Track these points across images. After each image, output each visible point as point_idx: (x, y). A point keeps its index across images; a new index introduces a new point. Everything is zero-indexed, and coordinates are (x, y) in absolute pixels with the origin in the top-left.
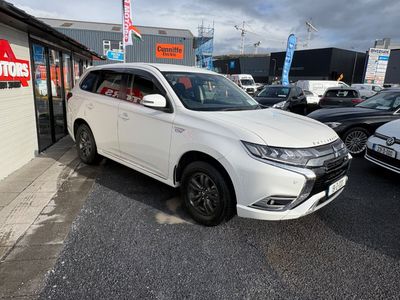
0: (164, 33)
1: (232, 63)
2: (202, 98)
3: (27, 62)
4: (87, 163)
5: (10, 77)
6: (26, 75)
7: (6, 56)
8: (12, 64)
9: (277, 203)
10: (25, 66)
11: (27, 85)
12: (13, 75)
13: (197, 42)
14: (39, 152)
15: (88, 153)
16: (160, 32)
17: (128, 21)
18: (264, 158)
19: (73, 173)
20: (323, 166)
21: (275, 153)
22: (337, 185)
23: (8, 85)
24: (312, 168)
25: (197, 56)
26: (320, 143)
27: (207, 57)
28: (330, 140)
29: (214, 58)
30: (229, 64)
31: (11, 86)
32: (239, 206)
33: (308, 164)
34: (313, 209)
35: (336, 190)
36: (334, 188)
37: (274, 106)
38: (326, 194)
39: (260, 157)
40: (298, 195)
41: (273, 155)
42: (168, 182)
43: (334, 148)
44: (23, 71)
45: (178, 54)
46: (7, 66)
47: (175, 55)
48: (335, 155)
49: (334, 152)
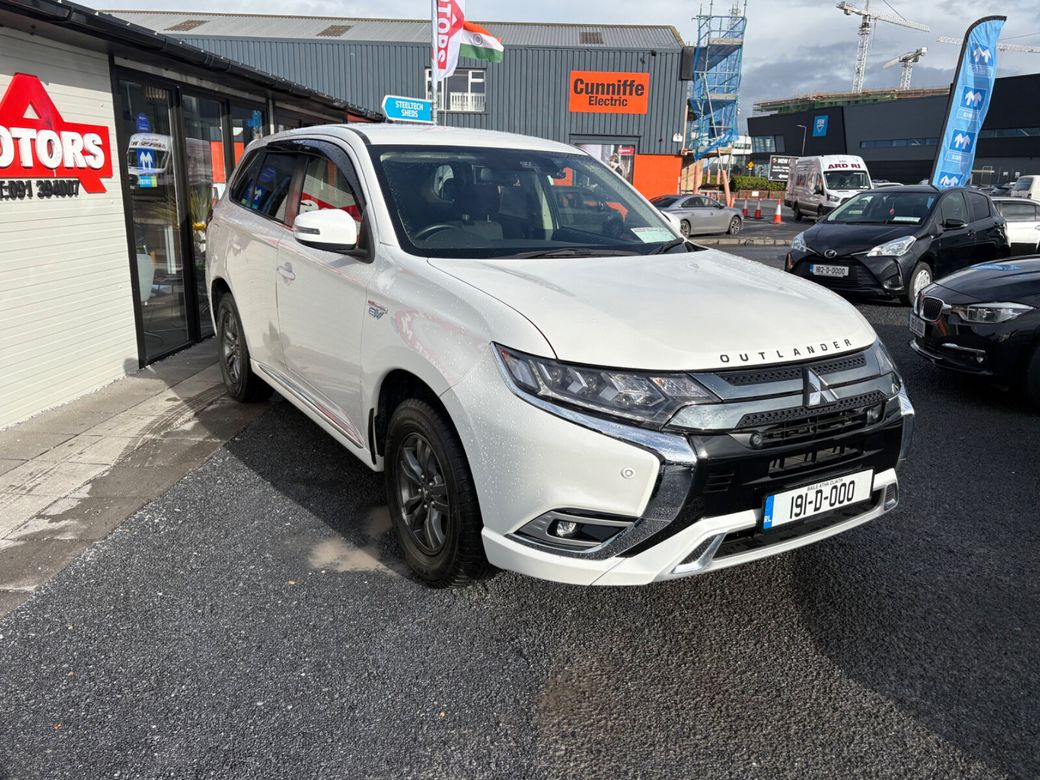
0: (596, 38)
1: (821, 123)
2: (548, 224)
3: (102, 131)
4: (234, 397)
6: (98, 162)
7: (30, 114)
8: (47, 134)
9: (581, 533)
10: (92, 140)
11: (102, 190)
12: (52, 163)
13: (690, 62)
14: (142, 364)
15: (237, 368)
16: (585, 37)
17: (448, 10)
18: (545, 398)
19: (186, 422)
20: (740, 429)
21: (581, 383)
22: (819, 496)
23: (36, 190)
24: (692, 435)
25: (689, 103)
26: (755, 360)
27: (719, 105)
28: (811, 350)
29: (765, 107)
30: (811, 125)
31: (47, 191)
32: (486, 532)
33: (675, 422)
34: (704, 563)
35: (810, 511)
36: (799, 504)
37: (874, 252)
38: (760, 522)
39: (533, 392)
40: (639, 512)
41: (574, 388)
42: (364, 454)
43: (813, 379)
44: (85, 152)
45: (633, 99)
46: (33, 141)
47: (623, 103)
48: (806, 400)
49: (807, 390)
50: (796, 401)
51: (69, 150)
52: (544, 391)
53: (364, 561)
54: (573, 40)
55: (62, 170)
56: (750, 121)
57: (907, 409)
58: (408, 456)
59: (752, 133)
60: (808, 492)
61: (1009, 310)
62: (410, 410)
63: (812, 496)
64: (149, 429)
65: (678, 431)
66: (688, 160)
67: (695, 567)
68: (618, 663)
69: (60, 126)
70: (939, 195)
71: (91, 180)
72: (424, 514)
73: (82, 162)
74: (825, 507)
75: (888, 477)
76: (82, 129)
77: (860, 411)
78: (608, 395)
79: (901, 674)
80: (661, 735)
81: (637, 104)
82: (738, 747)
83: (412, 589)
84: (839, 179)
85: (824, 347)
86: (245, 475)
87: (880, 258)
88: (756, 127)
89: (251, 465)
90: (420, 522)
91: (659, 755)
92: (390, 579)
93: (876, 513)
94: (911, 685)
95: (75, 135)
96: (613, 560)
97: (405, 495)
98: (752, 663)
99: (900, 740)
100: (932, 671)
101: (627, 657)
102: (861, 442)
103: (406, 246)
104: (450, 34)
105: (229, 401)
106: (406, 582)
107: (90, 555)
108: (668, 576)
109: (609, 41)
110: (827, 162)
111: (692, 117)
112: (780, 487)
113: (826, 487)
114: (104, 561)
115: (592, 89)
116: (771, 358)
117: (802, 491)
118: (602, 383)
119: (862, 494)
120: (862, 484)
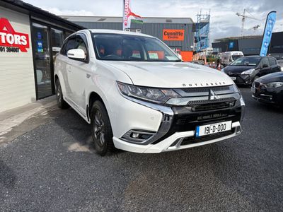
0: (170, 21)
1: (232, 44)
3: (27, 36)
5: (7, 44)
6: (25, 43)
7: (5, 29)
8: (10, 35)
9: (141, 137)
10: (23, 38)
11: (26, 51)
12: (11, 43)
13: (196, 27)
15: (60, 99)
16: (167, 21)
18: (130, 96)
19: (45, 113)
20: (188, 106)
21: (140, 92)
22: (214, 128)
23: (6, 49)
24: (172, 107)
25: (195, 38)
26: (194, 86)
27: (203, 38)
28: (212, 84)
29: (217, 40)
30: (229, 45)
31: (9, 50)
32: (114, 138)
33: (168, 103)
34: (177, 147)
35: (211, 132)
36: (208, 129)
37: (243, 73)
38: (195, 134)
39: (127, 95)
40: (157, 130)
41: (139, 93)
42: (86, 119)
43: (212, 92)
44: (21, 41)
45: (180, 37)
46: (5, 36)
47: (177, 38)
48: (209, 98)
49: (210, 95)
50: (207, 98)
51: (16, 40)
52: (130, 94)
53: (84, 149)
54: (164, 21)
55: (14, 45)
56: (213, 44)
57: (243, 103)
58: (96, 118)
59: (213, 47)
60: (211, 126)
61: (279, 84)
62: (96, 104)
63: (212, 128)
64: (34, 115)
65: (168, 106)
66: (195, 53)
67: (174, 148)
68: (153, 178)
69: (14, 33)
70: (262, 58)
71: (23, 48)
72: (100, 134)
73: (20, 43)
74: (216, 131)
75: (237, 124)
76: (21, 35)
77: (228, 103)
78: (148, 95)
79: (240, 183)
80: (162, 199)
81: (181, 38)
82: (186, 203)
83: (95, 157)
84: (235, 57)
85: (216, 84)
86: (56, 126)
87: (245, 75)
88: (214, 45)
89: (59, 124)
90: (99, 137)
91: (160, 205)
92: (90, 154)
93: (234, 135)
94: (243, 186)
95: (19, 36)
96: (149, 145)
97: (96, 130)
98: (194, 179)
99: (237, 202)
100: (249, 182)
101: (156, 176)
102: (228, 112)
103: (98, 58)
104: (128, 16)
105: (58, 108)
106: (95, 155)
107: (5, 145)
108: (166, 150)
109: (174, 22)
110: (232, 53)
111: (196, 42)
112: (202, 124)
113: (217, 125)
114: (9, 147)
115: (169, 34)
116: (199, 86)
117: (209, 126)
118: (147, 92)
119: (228, 128)
120: (228, 125)
